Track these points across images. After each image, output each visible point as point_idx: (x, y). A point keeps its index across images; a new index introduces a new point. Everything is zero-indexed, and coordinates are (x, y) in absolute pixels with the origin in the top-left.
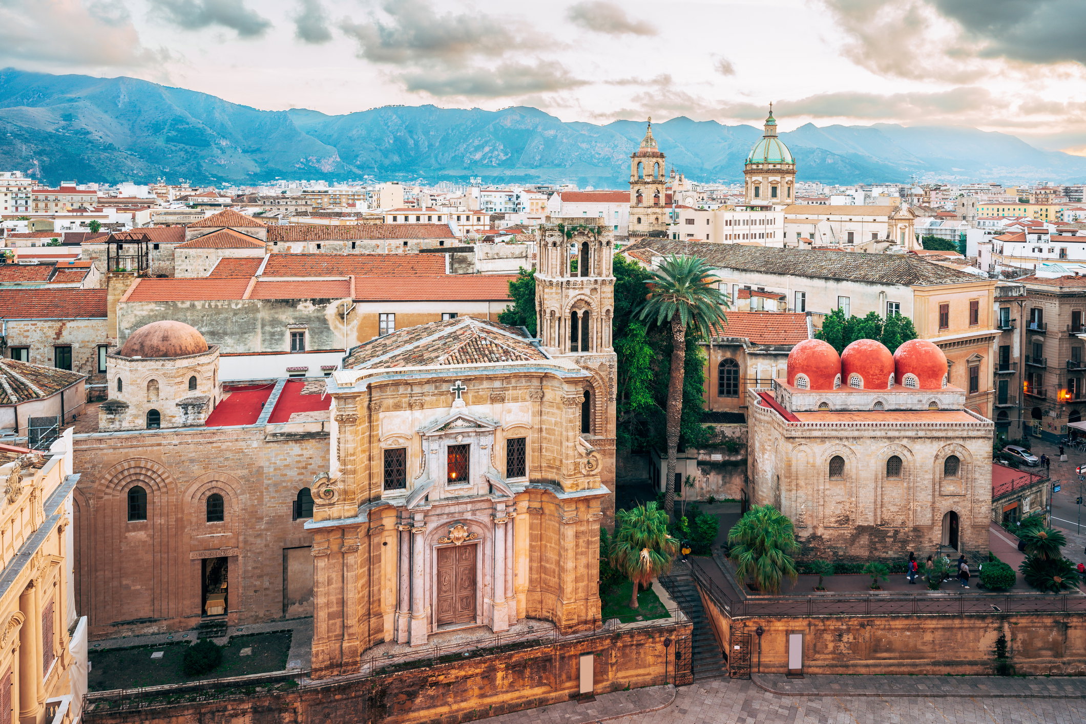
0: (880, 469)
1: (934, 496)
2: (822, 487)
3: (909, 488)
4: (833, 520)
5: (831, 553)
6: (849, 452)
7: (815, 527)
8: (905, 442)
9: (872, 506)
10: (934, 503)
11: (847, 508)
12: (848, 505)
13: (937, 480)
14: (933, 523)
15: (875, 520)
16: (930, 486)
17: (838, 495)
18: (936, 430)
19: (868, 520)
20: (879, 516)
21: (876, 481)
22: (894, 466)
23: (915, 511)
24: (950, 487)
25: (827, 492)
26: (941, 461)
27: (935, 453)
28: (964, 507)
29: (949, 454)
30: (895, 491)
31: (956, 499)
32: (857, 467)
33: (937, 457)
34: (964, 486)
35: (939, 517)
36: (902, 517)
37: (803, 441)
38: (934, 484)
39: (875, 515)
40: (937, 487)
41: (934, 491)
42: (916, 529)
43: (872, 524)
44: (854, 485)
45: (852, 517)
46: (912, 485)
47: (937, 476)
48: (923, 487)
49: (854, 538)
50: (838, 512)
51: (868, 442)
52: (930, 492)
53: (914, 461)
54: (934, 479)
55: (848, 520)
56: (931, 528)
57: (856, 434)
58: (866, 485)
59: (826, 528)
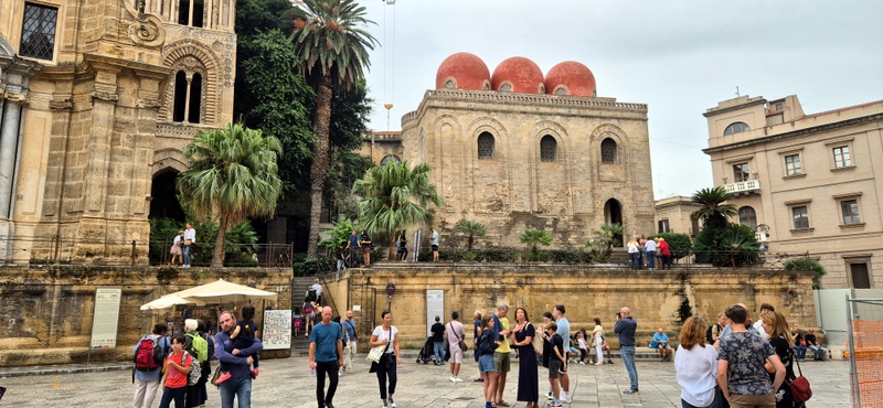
0: (533, 148)
1: (592, 180)
2: (470, 166)
3: (566, 172)
4: (484, 205)
5: (484, 244)
6: (498, 128)
7: (464, 212)
8: (558, 119)
9: (527, 190)
10: (593, 188)
11: (499, 191)
12: (500, 187)
13: (595, 163)
14: (594, 212)
15: (532, 206)
16: (588, 170)
17: (489, 176)
18: (589, 108)
19: (525, 205)
20: (535, 202)
21: (530, 162)
22: (548, 145)
23: (574, 197)
24: (608, 172)
25: (476, 172)
26: (598, 144)
27: (590, 133)
28: (626, 195)
29: (605, 136)
30: (551, 173)
31: (617, 186)
32: (508, 145)
33: (592, 137)
34: (623, 172)
35: (601, 205)
36: (560, 204)
37: (448, 112)
38: (592, 168)
39: (531, 200)
40: (595, 171)
41: (593, 176)
42: (577, 218)
43: (528, 210)
44: (505, 165)
45: (506, 201)
46: (568, 167)
47: (595, 159)
48: (580, 170)
49: (510, 226)
50: (489, 196)
51: (519, 117)
52: (588, 175)
53: (570, 140)
54: (591, 162)
55: (501, 205)
56: (592, 216)
57: (505, 107)
58: (520, 165)
59: (476, 214)
